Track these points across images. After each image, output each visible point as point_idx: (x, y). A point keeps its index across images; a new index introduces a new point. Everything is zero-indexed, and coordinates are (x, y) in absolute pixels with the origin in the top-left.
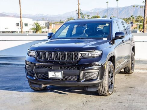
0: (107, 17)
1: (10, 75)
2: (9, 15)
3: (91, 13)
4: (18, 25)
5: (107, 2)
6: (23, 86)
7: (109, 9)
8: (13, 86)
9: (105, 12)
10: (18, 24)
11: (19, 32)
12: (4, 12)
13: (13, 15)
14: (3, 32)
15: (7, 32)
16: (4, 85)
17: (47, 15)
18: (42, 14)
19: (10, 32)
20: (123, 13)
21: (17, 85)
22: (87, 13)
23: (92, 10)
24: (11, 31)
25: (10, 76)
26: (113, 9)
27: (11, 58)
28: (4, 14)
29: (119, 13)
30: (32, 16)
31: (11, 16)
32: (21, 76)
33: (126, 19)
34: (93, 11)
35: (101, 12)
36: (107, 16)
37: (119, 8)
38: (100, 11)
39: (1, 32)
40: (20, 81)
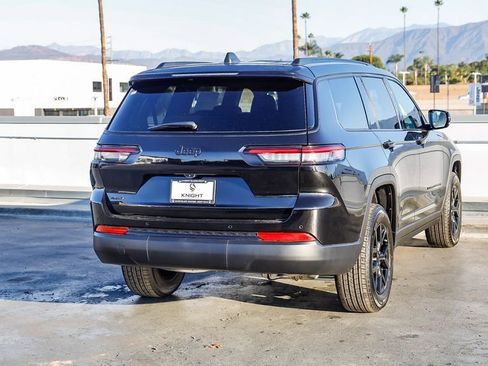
0: (403, 59)
1: (37, 244)
2: (71, 53)
3: (350, 46)
4: (97, 87)
5: (403, 9)
6: (69, 274)
7: (411, 31)
8: (37, 272)
9: (397, 44)
10: (100, 83)
11: (96, 112)
12: (54, 44)
13: (83, 54)
14: (48, 112)
15: (61, 113)
16: (12, 269)
17: (200, 53)
18: (183, 51)
19: (70, 110)
20: (462, 45)
21: (50, 269)
22: (337, 46)
23: (353, 36)
24: (73, 107)
25: (38, 246)
26: (426, 31)
27: (49, 192)
28: (56, 49)
29: (449, 46)
30: (149, 57)
31: (78, 57)
32: (71, 246)
33: (471, 65)
34: (355, 40)
35: (384, 42)
36: (402, 56)
37: (448, 29)
38: (381, 39)
39: (43, 112)
40: (64, 260)
